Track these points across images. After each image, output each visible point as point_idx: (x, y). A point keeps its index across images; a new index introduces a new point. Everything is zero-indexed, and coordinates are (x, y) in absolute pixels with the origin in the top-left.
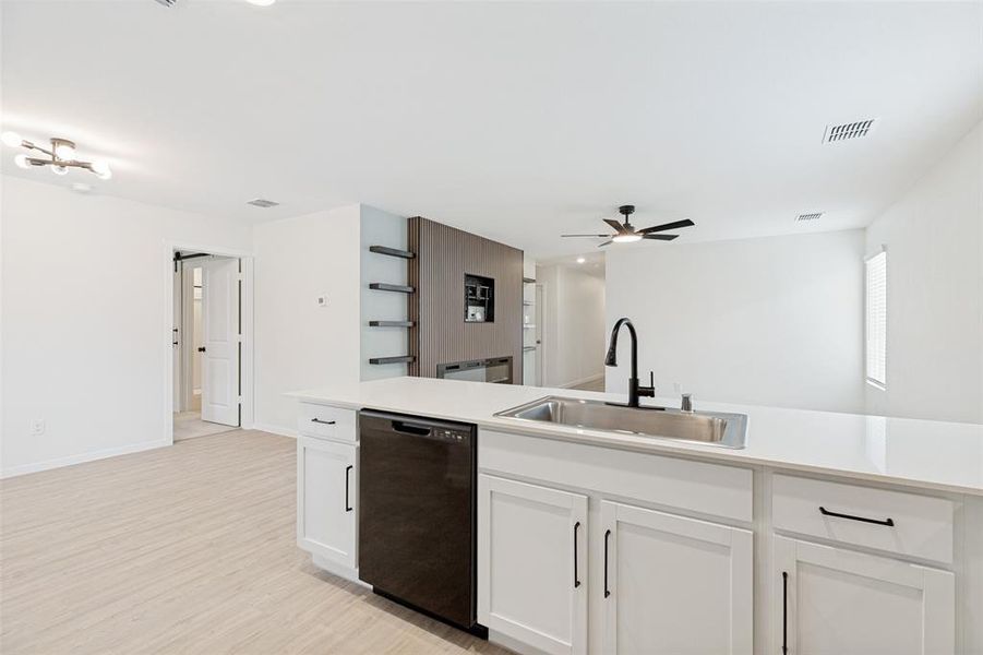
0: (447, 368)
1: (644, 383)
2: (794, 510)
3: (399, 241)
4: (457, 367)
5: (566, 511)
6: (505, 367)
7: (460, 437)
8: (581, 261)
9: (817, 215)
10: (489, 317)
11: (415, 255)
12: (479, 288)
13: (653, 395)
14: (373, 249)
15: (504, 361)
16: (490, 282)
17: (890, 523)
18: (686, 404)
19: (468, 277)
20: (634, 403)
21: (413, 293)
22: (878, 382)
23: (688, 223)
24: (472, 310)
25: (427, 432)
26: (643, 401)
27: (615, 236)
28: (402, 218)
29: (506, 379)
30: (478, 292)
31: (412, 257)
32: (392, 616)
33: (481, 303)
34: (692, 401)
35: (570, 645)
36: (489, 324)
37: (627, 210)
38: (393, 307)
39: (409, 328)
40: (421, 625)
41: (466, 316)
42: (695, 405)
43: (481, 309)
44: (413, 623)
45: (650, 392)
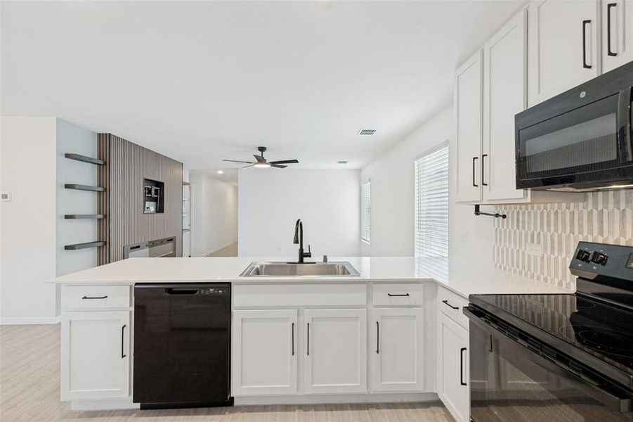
0: (131, 248)
1: (306, 251)
2: (380, 296)
3: (90, 150)
4: (138, 247)
5: (286, 319)
6: (171, 244)
7: (220, 291)
8: (220, 172)
9: (345, 162)
10: (160, 209)
11: (105, 163)
12: (154, 188)
13: (310, 256)
14: (67, 156)
15: (170, 240)
16: (160, 185)
17: (408, 295)
18: (325, 259)
19: (146, 180)
20: (301, 261)
21: (103, 192)
22: (366, 240)
23: (296, 161)
24: (148, 204)
25: (194, 292)
26: (306, 260)
27: (256, 164)
28: (93, 132)
29: (171, 252)
30: (153, 192)
31: (103, 165)
32: (164, 417)
33: (155, 200)
34: (328, 257)
35: (288, 386)
36: (160, 215)
37: (262, 149)
38: (87, 203)
39: (99, 220)
40: (188, 414)
41: (144, 210)
42: (329, 260)
43: (154, 203)
44: (182, 415)
45: (309, 255)
